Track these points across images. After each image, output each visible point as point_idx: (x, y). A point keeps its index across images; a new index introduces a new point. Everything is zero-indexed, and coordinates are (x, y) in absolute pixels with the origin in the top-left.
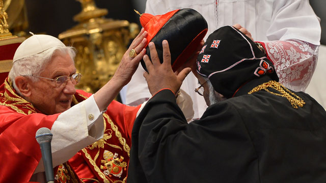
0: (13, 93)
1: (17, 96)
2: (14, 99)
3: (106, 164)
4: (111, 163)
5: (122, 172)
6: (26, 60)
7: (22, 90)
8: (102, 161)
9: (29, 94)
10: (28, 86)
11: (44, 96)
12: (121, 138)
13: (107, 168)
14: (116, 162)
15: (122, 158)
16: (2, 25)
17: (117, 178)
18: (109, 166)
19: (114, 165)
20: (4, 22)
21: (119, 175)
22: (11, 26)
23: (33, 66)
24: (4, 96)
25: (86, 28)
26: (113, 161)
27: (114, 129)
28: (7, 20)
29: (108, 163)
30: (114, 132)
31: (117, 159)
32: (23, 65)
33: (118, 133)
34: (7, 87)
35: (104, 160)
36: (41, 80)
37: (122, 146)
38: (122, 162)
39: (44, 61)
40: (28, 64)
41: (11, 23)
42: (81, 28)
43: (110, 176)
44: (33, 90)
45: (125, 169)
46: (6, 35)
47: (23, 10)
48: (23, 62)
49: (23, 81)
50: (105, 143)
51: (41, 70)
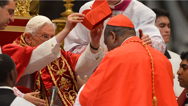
0: (24, 42)
1: (25, 43)
2: (24, 44)
3: (62, 84)
4: (64, 83)
5: (69, 88)
6: (31, 25)
7: (27, 40)
8: (60, 82)
9: (30, 42)
10: (30, 38)
11: (36, 43)
12: (71, 72)
13: (62, 85)
14: (67, 83)
15: (70, 81)
16: (27, 10)
17: (66, 91)
18: (63, 84)
19: (65, 85)
20: (28, 9)
21: (67, 90)
22: (31, 11)
23: (34, 29)
24: (19, 42)
25: (65, 20)
26: (65, 82)
27: (68, 67)
28: (29, 8)
29: (63, 83)
30: (68, 68)
31: (67, 82)
32: (29, 28)
33: (70, 69)
34: (22, 38)
35: (61, 81)
36: (37, 36)
37: (71, 76)
38: (69, 83)
39: (39, 27)
40: (32, 28)
41: (31, 10)
42: (63, 19)
43: (63, 89)
44: (32, 40)
45: (71, 87)
46: (27, 15)
47: (37, 5)
48: (29, 26)
49: (28, 35)
50: (63, 73)
51: (37, 31)
